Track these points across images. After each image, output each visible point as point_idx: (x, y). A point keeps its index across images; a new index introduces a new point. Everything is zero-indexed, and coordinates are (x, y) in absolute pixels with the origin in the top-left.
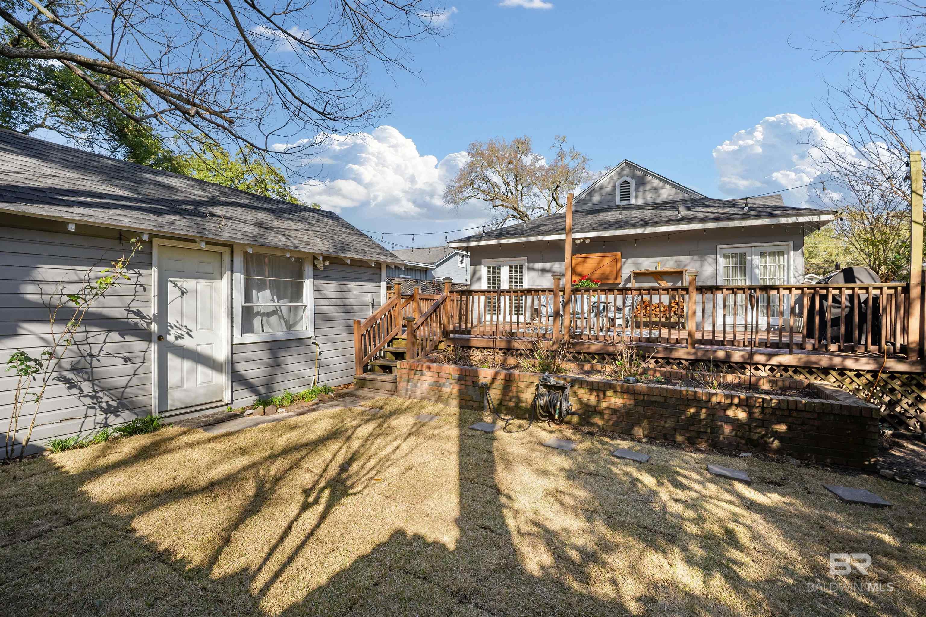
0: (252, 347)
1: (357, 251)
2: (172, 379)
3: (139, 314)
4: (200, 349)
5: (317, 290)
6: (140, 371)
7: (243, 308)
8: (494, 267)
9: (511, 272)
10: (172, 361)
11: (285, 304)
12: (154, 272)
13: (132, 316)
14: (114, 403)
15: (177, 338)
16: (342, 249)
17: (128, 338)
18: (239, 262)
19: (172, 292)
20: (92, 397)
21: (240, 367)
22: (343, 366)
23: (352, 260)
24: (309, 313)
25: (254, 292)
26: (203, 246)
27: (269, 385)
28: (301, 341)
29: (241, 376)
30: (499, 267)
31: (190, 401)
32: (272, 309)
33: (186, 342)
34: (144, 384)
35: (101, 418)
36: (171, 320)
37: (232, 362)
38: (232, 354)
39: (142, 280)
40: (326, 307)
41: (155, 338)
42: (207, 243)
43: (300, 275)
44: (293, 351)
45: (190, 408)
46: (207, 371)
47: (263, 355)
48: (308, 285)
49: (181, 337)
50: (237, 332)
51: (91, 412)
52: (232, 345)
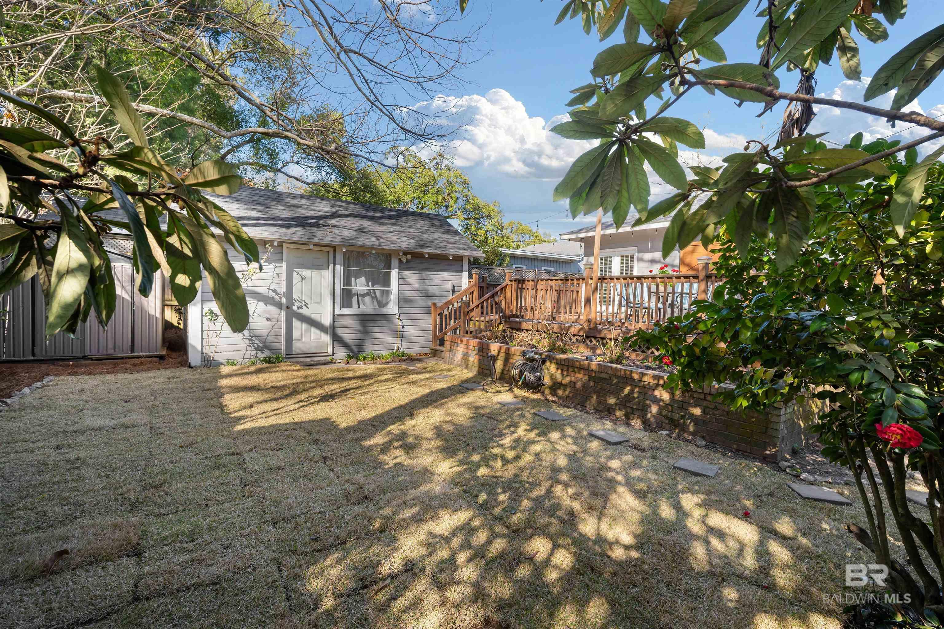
0: (346, 318)
1: (437, 248)
2: (296, 334)
3: (275, 291)
4: (313, 316)
5: (401, 278)
6: (275, 327)
7: (343, 290)
8: (606, 258)
9: (622, 263)
10: (296, 323)
11: (378, 288)
12: (284, 265)
13: (271, 292)
14: (261, 345)
15: (298, 308)
16: (422, 246)
17: (269, 306)
18: (339, 257)
19: (296, 278)
20: (250, 340)
21: (339, 331)
22: (422, 339)
23: (429, 254)
24: (394, 296)
25: (353, 279)
26: (311, 247)
27: (360, 347)
28: (386, 317)
29: (340, 337)
30: (611, 257)
31: (305, 350)
32: (366, 292)
33: (304, 311)
34: (277, 336)
35: (254, 352)
36: (295, 296)
37: (334, 327)
38: (334, 321)
39: (277, 270)
40: (408, 292)
41: (284, 307)
42: (314, 245)
43: (389, 267)
44: (379, 323)
45: (306, 355)
46: (318, 332)
47: (355, 324)
48: (394, 274)
49: (300, 308)
50: (337, 307)
51: (249, 348)
52: (334, 315)
